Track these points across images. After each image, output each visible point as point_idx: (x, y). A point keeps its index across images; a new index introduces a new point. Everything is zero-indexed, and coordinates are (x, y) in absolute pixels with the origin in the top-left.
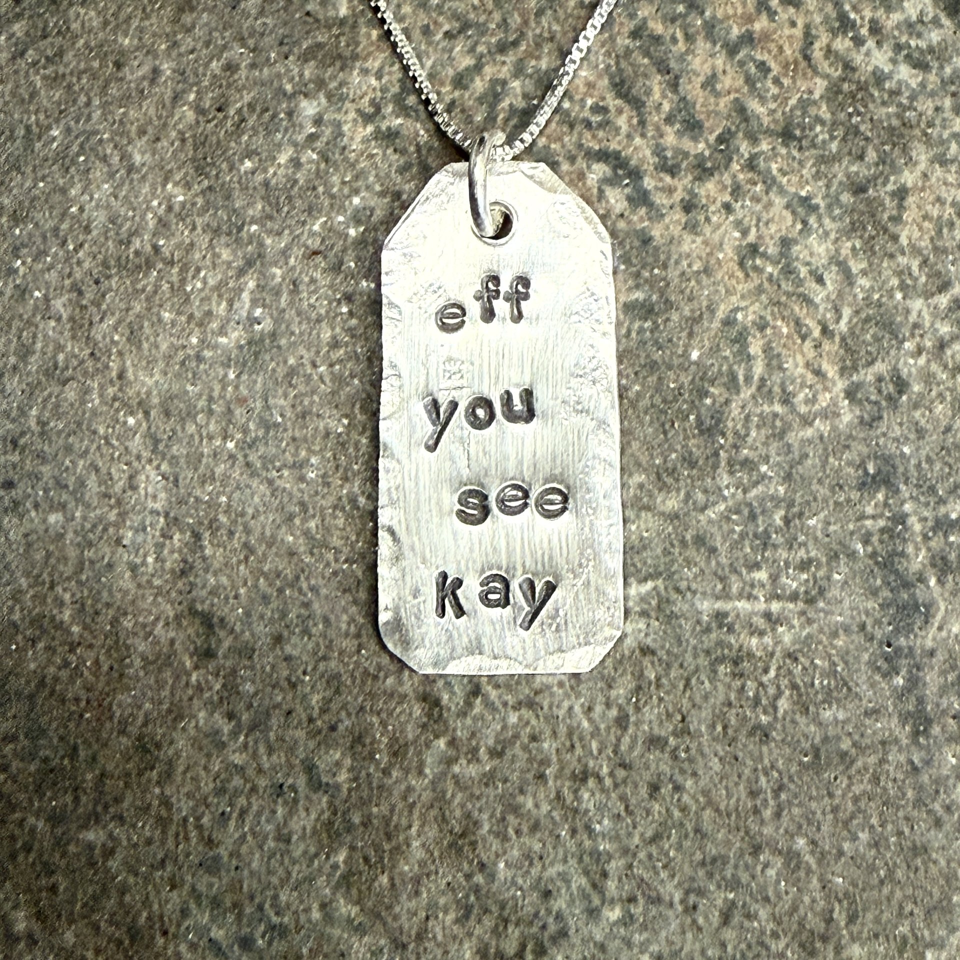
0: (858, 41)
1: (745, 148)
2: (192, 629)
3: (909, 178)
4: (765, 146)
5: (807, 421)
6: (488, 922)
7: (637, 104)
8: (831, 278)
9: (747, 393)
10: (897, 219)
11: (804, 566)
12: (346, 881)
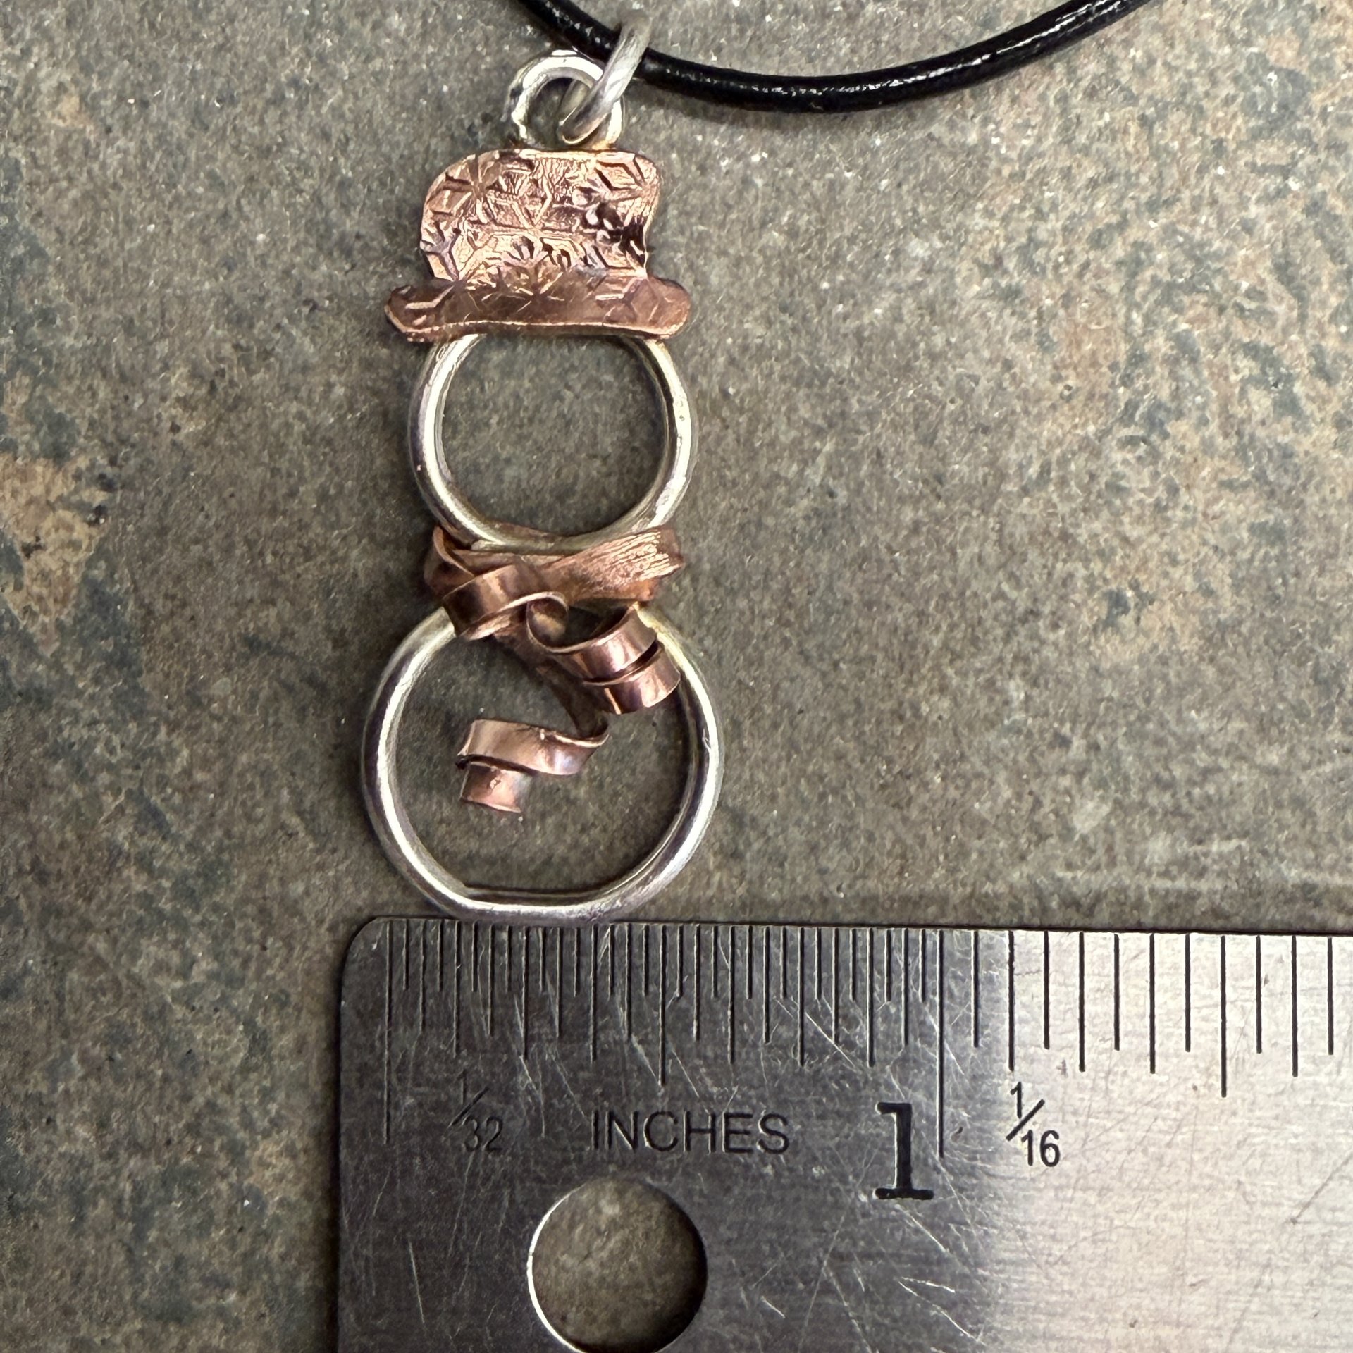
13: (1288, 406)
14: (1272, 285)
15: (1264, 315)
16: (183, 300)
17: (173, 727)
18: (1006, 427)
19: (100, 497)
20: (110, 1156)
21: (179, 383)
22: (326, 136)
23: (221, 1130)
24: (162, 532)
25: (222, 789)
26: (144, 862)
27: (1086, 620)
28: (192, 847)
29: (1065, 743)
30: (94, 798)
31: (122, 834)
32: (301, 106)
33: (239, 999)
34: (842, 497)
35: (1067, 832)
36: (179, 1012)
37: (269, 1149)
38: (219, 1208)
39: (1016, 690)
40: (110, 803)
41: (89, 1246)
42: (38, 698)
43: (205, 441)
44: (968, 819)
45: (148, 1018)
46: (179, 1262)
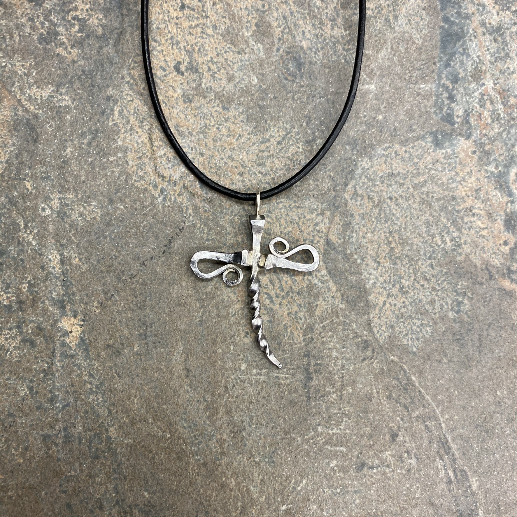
0: (313, 278)
1: (291, 294)
2: (185, 372)
3: (318, 303)
4: (294, 295)
5: (296, 344)
6: (232, 426)
7: (273, 285)
8: (303, 319)
9: (286, 338)
10: (315, 310)
11: (293, 369)
12: (208, 418)
13: (272, 302)
14: (269, 283)
15: (268, 288)
16: (96, 290)
17: (95, 360)
18: (229, 306)
19: (82, 323)
20: (85, 432)
21: (95, 304)
22: (120, 264)
23: (104, 426)
24: (93, 328)
25: (103, 370)
26: (90, 383)
27: (242, 336)
28: (98, 380)
29: (240, 355)
30: (82, 373)
31: (86, 378)
32: (116, 259)
33: (107, 405)
34: (204, 318)
35: (240, 369)
36: (96, 407)
37: (112, 429)
38: (104, 440)
39: (232, 347)
40: (84, 373)
41: (82, 447)
42: (72, 356)
43: (100, 313)
44: (225, 368)
45: (91, 409)
46: (97, 449)
